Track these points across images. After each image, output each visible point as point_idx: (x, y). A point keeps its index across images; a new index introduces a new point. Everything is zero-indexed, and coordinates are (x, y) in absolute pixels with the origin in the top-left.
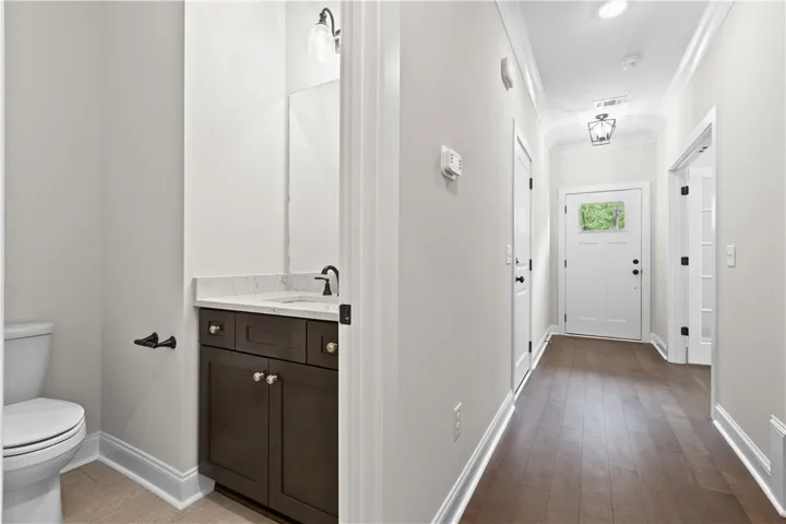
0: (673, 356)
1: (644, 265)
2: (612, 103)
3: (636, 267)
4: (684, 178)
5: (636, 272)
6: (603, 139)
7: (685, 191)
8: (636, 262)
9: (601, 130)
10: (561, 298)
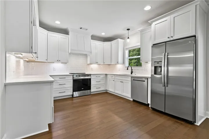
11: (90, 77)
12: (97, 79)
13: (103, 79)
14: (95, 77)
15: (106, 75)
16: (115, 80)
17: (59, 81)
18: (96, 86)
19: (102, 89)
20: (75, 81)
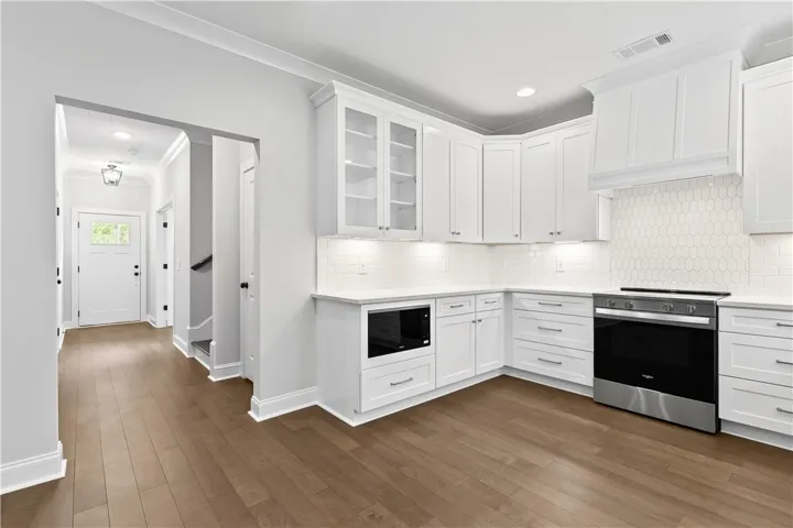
0: (159, 325)
1: (142, 270)
2: (121, 163)
3: (137, 270)
4: (165, 218)
5: (136, 274)
6: (112, 182)
7: (165, 225)
8: (136, 267)
9: (113, 176)
10: (75, 301)
17: (535, 314)
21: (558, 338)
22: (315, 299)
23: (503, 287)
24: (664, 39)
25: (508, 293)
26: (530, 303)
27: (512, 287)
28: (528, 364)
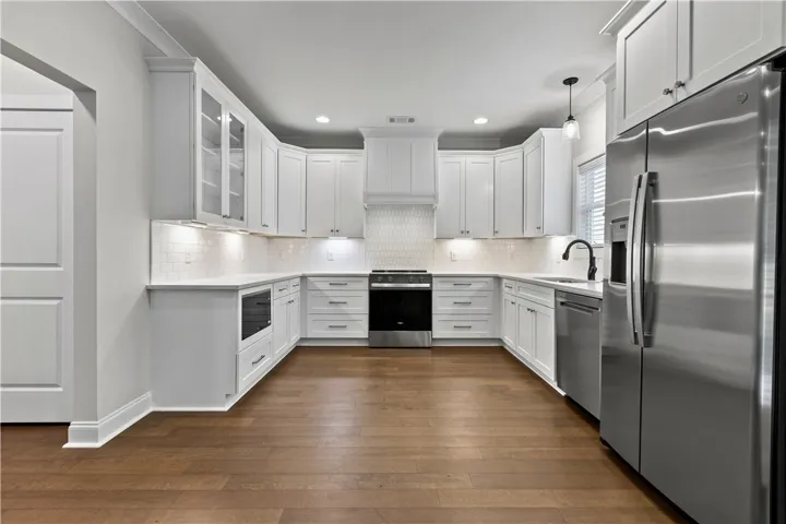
11: (428, 285)
12: (457, 294)
13: (485, 294)
14: (449, 286)
15: (498, 279)
16: (519, 301)
17: (326, 293)
18: (451, 318)
19: (478, 332)
20: (375, 296)
21: (344, 308)
22: (150, 291)
23: (300, 274)
24: (411, 120)
25: (303, 278)
26: (323, 285)
27: (307, 272)
28: (319, 331)
